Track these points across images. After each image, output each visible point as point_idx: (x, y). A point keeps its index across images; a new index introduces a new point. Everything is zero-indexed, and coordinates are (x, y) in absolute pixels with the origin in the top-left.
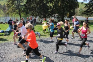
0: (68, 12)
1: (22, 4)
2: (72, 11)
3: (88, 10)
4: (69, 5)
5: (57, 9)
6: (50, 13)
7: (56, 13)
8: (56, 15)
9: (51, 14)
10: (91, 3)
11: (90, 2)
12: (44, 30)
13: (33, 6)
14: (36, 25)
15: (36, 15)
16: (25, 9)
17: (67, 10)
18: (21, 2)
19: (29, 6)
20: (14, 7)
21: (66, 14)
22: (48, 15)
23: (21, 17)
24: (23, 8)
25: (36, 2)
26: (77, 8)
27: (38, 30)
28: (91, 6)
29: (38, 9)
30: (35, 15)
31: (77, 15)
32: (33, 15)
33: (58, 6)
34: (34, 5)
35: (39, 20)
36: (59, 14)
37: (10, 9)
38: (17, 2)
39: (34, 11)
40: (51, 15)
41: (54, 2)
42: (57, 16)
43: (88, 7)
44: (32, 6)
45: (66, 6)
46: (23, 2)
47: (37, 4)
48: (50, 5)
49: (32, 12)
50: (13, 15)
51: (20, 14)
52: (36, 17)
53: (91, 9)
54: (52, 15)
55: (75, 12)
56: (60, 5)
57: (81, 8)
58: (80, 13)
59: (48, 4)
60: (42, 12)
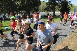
2: (36, 8)
4: (34, 3)
6: (18, 10)
8: (23, 11)
10: (50, 2)
11: (49, 1)
13: (1, 4)
14: (6, 21)
15: (6, 12)
17: (32, 7)
21: (31, 11)
22: (17, 12)
26: (39, 6)
27: (7, 26)
28: (50, 4)
30: (4, 12)
31: (40, 11)
32: (3, 12)
36: (25, 11)
39: (3, 9)
41: (21, 1)
42: (24, 12)
45: (31, 4)
49: (1, 10)
52: (5, 14)
53: (50, 6)
54: (20, 12)
56: (26, 3)
57: (43, 6)
58: (43, 9)
59: (16, 2)
60: (11, 9)
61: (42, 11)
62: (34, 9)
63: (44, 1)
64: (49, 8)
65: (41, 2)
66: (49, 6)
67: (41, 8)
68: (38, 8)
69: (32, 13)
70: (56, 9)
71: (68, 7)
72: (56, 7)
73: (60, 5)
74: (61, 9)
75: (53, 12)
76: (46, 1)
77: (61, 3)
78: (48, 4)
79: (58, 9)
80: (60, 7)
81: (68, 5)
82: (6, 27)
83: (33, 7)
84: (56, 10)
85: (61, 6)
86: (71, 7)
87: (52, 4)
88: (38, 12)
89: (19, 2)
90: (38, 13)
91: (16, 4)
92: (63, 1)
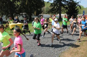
0: (35, 11)
2: (39, 10)
7: (23, 11)
8: (24, 13)
9: (19, 13)
10: (55, 3)
11: (54, 2)
12: (11, 30)
15: (3, 14)
17: (34, 9)
21: (33, 13)
26: (43, 7)
30: (1, 13)
33: (25, 5)
35: (6, 19)
36: (26, 13)
41: (22, 1)
42: (25, 14)
47: (3, 3)
56: (27, 4)
57: (47, 7)
58: (47, 11)
59: (15, 2)
60: (9, 11)
61: (46, 14)
63: (48, 2)
64: (54, 10)
65: (44, 3)
66: (54, 7)
67: (45, 10)
68: (41, 10)
69: (34, 15)
70: (62, 11)
71: (76, 9)
72: (63, 8)
73: (67, 6)
74: (67, 11)
75: (59, 14)
76: (50, 2)
77: (68, 4)
78: (53, 5)
79: (64, 11)
80: (66, 9)
81: (76, 7)
83: (36, 8)
85: (68, 8)
86: (79, 8)
87: (57, 5)
89: (19, 3)
91: (16, 5)
92: (70, 2)
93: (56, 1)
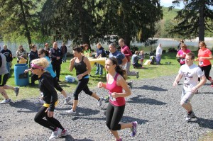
0: (139, 30)
1: (32, 12)
2: (148, 27)
3: (183, 23)
4: (142, 14)
5: (114, 22)
6: (99, 33)
7: (111, 32)
8: (112, 36)
9: (101, 34)
10: (190, 9)
11: (187, 7)
13: (58, 18)
14: (67, 61)
15: (67, 38)
16: (39, 23)
17: (137, 25)
18: (30, 7)
19: (49, 16)
20: (13, 19)
21: (135, 34)
22: (95, 37)
23: (30, 42)
24: (35, 21)
25: (65, 7)
26: (157, 20)
28: (189, 16)
29: (71, 23)
30: (63, 36)
31: (160, 36)
32: (60, 36)
33: (116, 16)
34: (62, 15)
36: (119, 35)
37: (4, 23)
38: (22, 7)
39: (62, 29)
40: (101, 36)
41: (108, 7)
42: (114, 38)
43: (183, 17)
44: (56, 16)
45: (134, 16)
46: (34, 7)
47: (68, 13)
48: (99, 13)
49: (57, 31)
50: (12, 39)
51: (28, 35)
52: (66, 42)
53: (189, 21)
54: (103, 37)
55: (156, 28)
56: (122, 12)
57: (168, 20)
58: (167, 31)
59: (94, 11)
60: (80, 30)
61: (166, 37)
62: (142, 31)
63: (170, 8)
64: (185, 28)
65: (162, 11)
66: (186, 21)
67: (163, 28)
68: (152, 28)
69: (137, 40)
70: (206, 29)
72: (209, 23)
75: (198, 38)
78: (184, 14)
82: (67, 74)
83: (140, 24)
84: (206, 32)
87: (195, 15)
88: (154, 39)
89: (102, 12)
90: (154, 42)
91: (94, 17)
93: (191, 4)
